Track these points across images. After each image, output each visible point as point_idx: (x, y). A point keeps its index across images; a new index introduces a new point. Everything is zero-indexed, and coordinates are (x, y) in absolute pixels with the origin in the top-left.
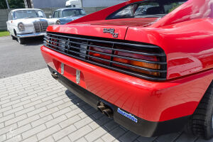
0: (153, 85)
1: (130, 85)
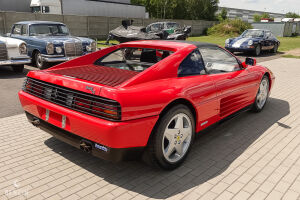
0: (117, 124)
1: (105, 126)
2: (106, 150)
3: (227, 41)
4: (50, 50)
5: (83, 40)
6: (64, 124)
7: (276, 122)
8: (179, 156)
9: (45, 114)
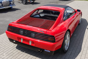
2: (50, 52)
6: (30, 43)
7: (86, 28)
8: (67, 47)
9: (21, 40)
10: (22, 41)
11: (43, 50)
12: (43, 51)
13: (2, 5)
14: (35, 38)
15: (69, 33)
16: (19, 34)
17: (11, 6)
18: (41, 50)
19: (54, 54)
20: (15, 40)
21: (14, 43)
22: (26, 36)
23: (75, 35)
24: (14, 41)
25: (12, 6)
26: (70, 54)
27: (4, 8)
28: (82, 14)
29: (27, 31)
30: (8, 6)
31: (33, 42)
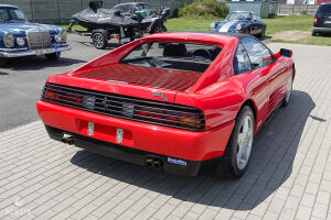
2: (185, 163)
3: (213, 25)
4: (9, 42)
5: (48, 28)
6: (119, 139)
7: (308, 115)
8: (245, 162)
9: (87, 127)
10: (91, 132)
11: (162, 159)
12: (162, 163)
13: (26, 45)
14: (135, 118)
15: (250, 113)
16: (82, 107)
17: (54, 50)
18: (155, 160)
19: (199, 174)
20: (67, 133)
21: (64, 141)
22: (106, 112)
23: (271, 133)
24: (66, 136)
25: (59, 49)
26: (252, 182)
27: (33, 53)
28: (294, 72)
29: (109, 98)
30: (45, 48)
31: (127, 134)
